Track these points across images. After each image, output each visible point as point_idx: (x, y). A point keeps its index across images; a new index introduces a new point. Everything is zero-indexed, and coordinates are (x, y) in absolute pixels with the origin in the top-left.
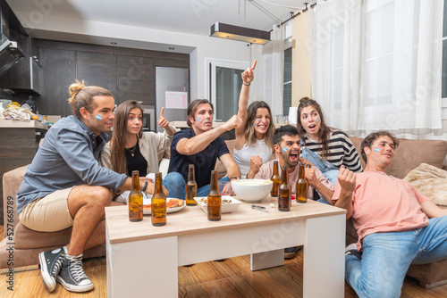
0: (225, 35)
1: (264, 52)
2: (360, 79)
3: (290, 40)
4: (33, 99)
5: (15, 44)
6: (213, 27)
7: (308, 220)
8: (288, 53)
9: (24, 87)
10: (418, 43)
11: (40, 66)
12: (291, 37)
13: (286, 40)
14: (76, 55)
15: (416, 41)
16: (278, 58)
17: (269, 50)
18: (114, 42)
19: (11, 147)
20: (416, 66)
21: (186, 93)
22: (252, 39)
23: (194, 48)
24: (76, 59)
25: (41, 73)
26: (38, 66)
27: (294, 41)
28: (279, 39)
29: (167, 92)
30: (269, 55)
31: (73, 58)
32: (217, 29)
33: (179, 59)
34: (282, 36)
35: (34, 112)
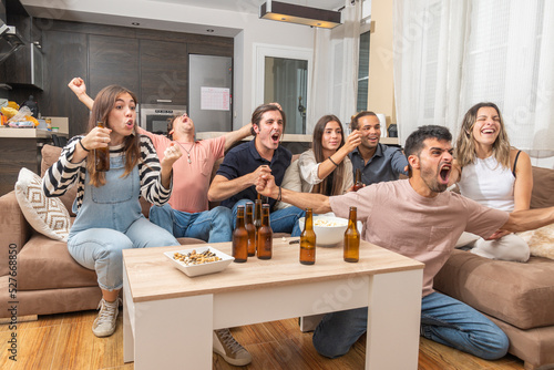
0: (280, 17)
1: (332, 37)
2: (460, 77)
3: (368, 21)
4: (34, 100)
5: (12, 30)
6: (264, 7)
7: (375, 276)
8: (365, 38)
9: (23, 82)
10: (541, 33)
11: (43, 53)
12: (369, 17)
13: (363, 21)
14: (87, 39)
15: (539, 30)
16: (351, 45)
17: (339, 35)
18: (136, 22)
19: (8, 162)
20: (538, 65)
21: (228, 90)
22: (315, 22)
23: (240, 30)
24: (88, 44)
25: (44, 62)
26: (41, 52)
27: (373, 23)
28: (353, 19)
29: (203, 89)
30: (339, 41)
31: (84, 44)
32: (269, 9)
33: (220, 45)
34: (357, 16)
35: (35, 116)
